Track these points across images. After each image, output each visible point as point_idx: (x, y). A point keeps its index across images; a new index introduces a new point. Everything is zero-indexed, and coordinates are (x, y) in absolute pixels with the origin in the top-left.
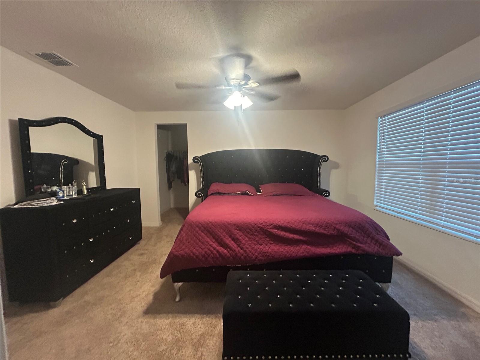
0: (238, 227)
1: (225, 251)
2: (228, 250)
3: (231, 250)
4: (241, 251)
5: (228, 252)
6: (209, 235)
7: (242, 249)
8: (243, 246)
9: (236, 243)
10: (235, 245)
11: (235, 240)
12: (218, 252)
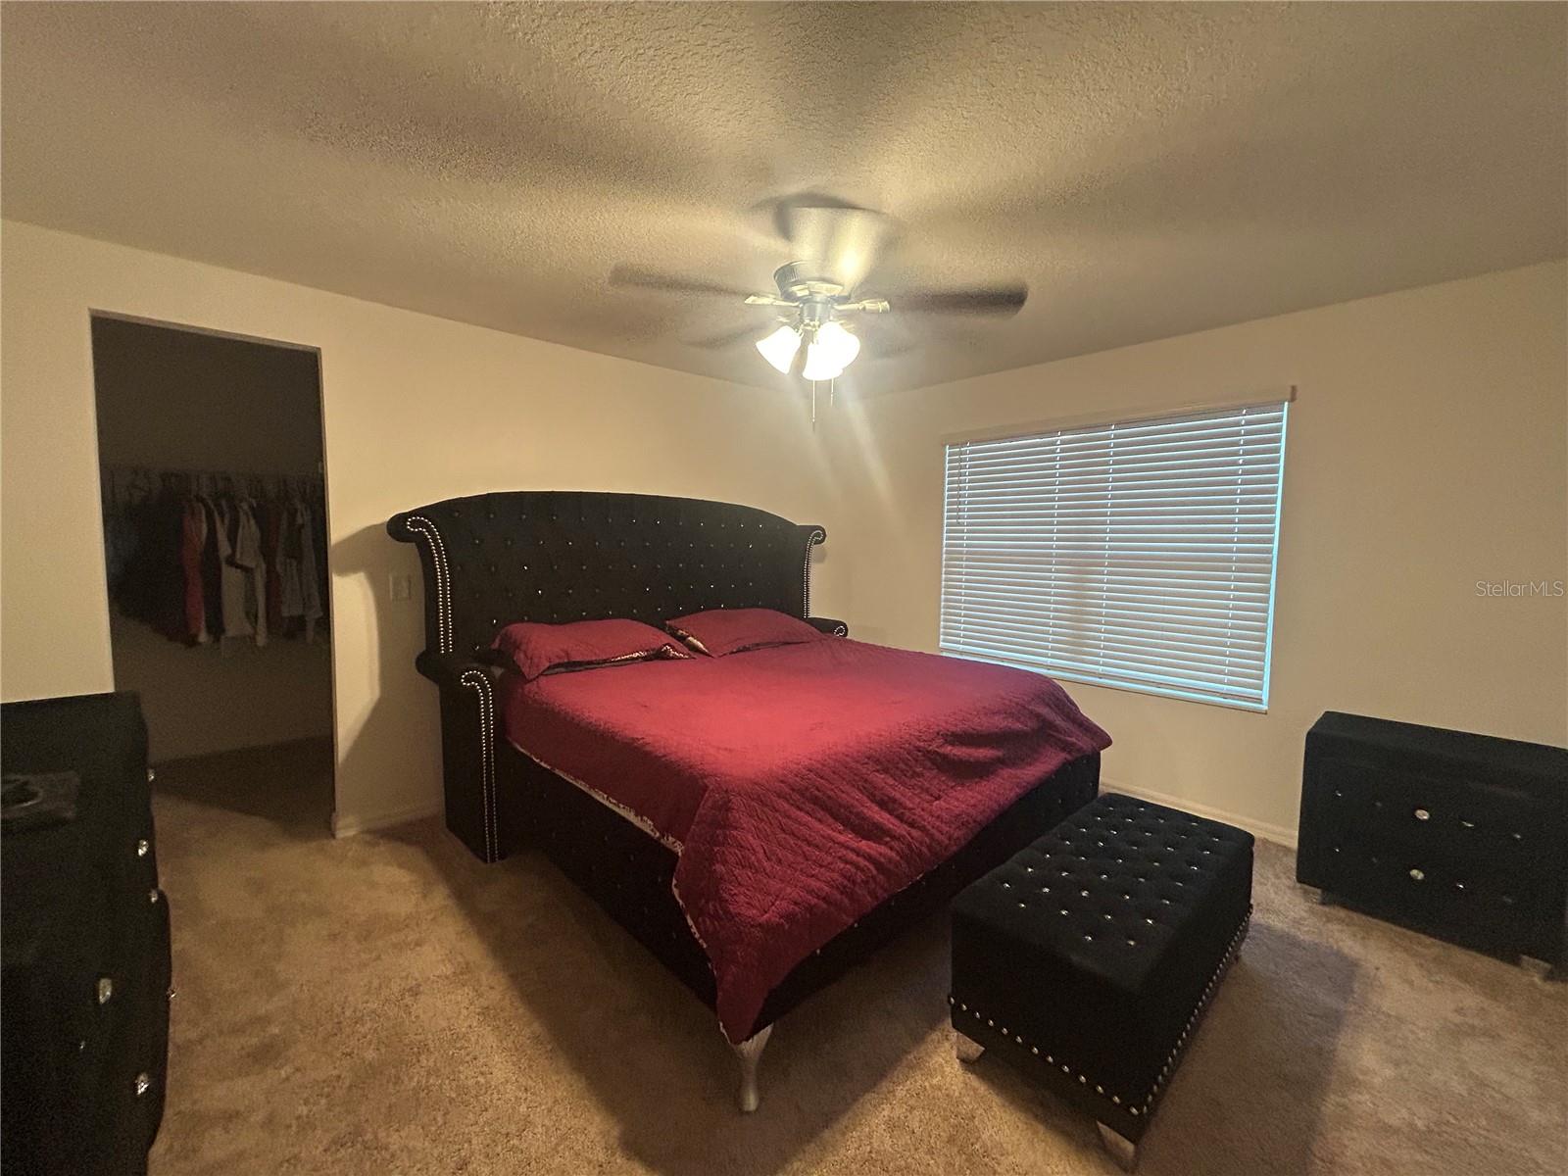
0: (878, 761)
1: (883, 849)
2: (886, 844)
3: (893, 837)
4: (915, 833)
5: (891, 849)
6: (820, 814)
7: (912, 825)
8: (913, 817)
9: (890, 813)
10: (893, 820)
11: (886, 803)
12: (869, 858)
